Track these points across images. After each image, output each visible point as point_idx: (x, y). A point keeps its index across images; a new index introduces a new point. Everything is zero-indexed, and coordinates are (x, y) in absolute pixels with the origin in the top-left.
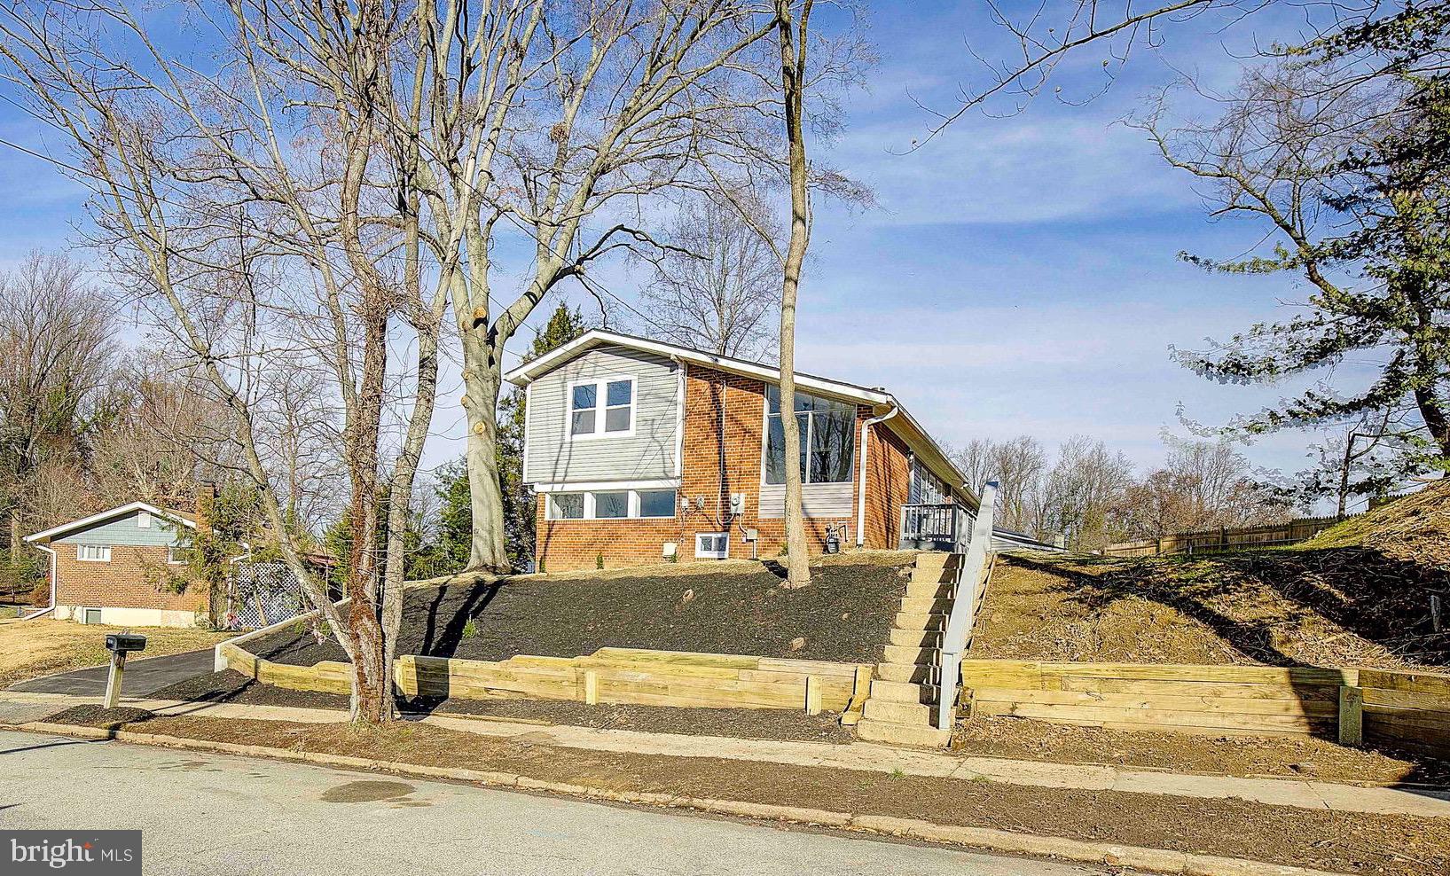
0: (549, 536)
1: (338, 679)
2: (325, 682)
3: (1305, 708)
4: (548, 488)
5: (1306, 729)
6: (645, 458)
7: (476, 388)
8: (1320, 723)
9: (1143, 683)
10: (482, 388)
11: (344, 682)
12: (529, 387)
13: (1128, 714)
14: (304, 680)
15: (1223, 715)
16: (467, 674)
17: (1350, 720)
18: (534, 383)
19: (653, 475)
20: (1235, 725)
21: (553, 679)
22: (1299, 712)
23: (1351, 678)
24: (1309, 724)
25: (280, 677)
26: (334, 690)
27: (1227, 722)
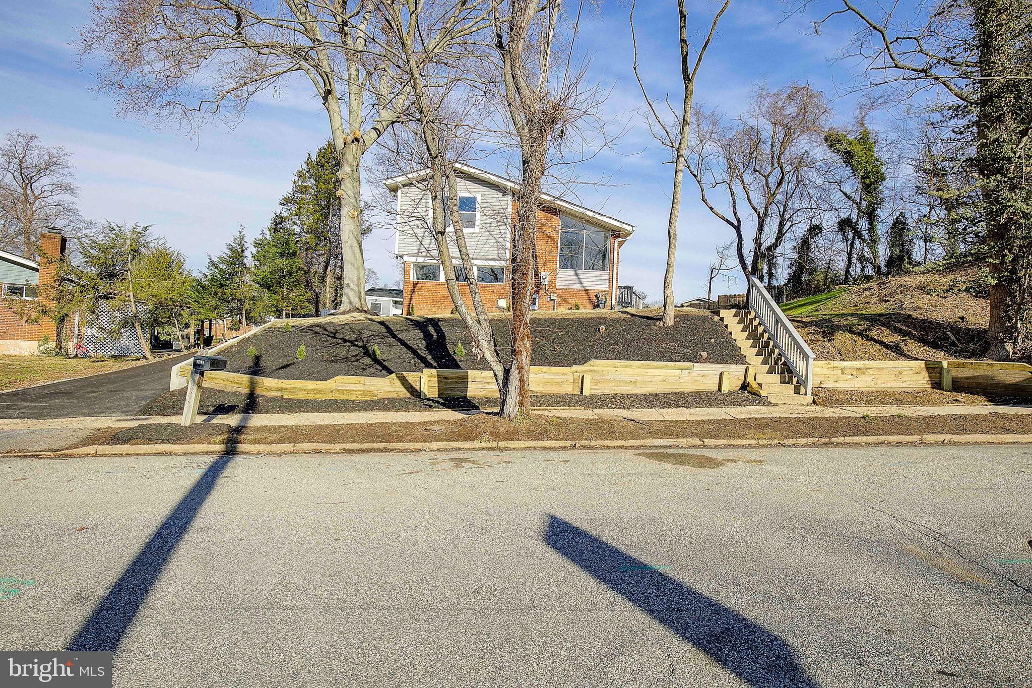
0: (413, 291)
1: (358, 389)
2: (342, 392)
3: (930, 377)
4: (413, 259)
5: (930, 386)
6: (485, 246)
7: (349, 185)
8: (935, 383)
9: (873, 369)
10: (353, 187)
11: (364, 391)
12: (399, 191)
13: (867, 384)
14: (320, 392)
15: (903, 382)
16: (485, 380)
17: (947, 381)
18: (403, 189)
19: (491, 257)
20: (906, 386)
21: (556, 381)
22: (928, 379)
23: (945, 364)
24: (931, 383)
25: (291, 390)
26: (352, 398)
27: (904, 385)
